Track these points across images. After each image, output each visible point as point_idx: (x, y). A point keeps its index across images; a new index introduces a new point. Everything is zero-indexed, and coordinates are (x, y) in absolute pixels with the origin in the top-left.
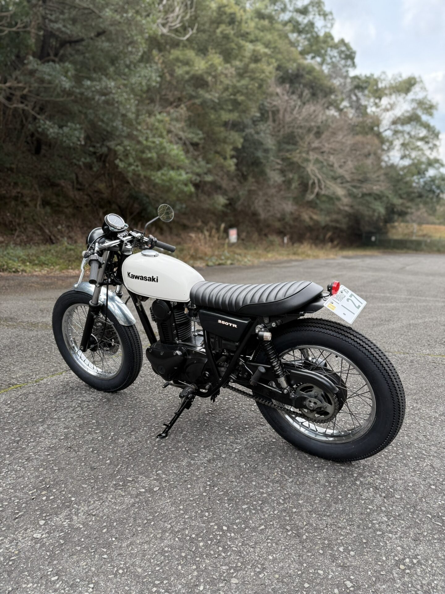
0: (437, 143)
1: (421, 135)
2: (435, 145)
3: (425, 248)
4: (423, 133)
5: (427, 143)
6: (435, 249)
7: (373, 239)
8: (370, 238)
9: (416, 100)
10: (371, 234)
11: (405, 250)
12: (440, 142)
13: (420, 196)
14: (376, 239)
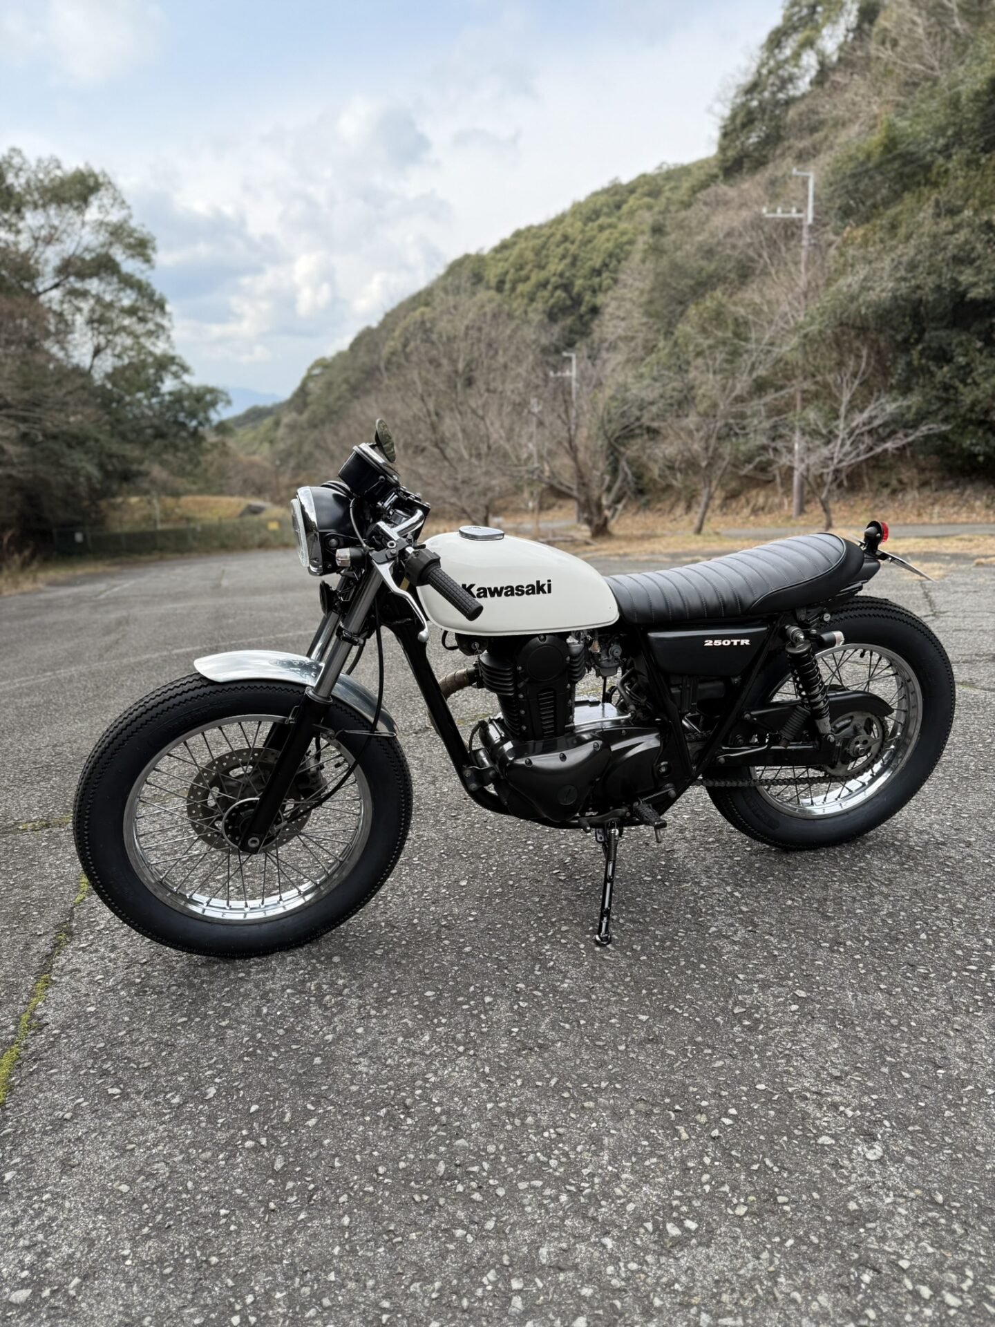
0: (165, 322)
1: (126, 303)
2: (160, 327)
3: (196, 544)
4: (128, 299)
5: (142, 320)
6: (216, 543)
7: (79, 537)
8: (72, 535)
9: (107, 224)
10: (72, 526)
11: (156, 555)
12: (170, 320)
13: (160, 435)
14: (85, 537)
